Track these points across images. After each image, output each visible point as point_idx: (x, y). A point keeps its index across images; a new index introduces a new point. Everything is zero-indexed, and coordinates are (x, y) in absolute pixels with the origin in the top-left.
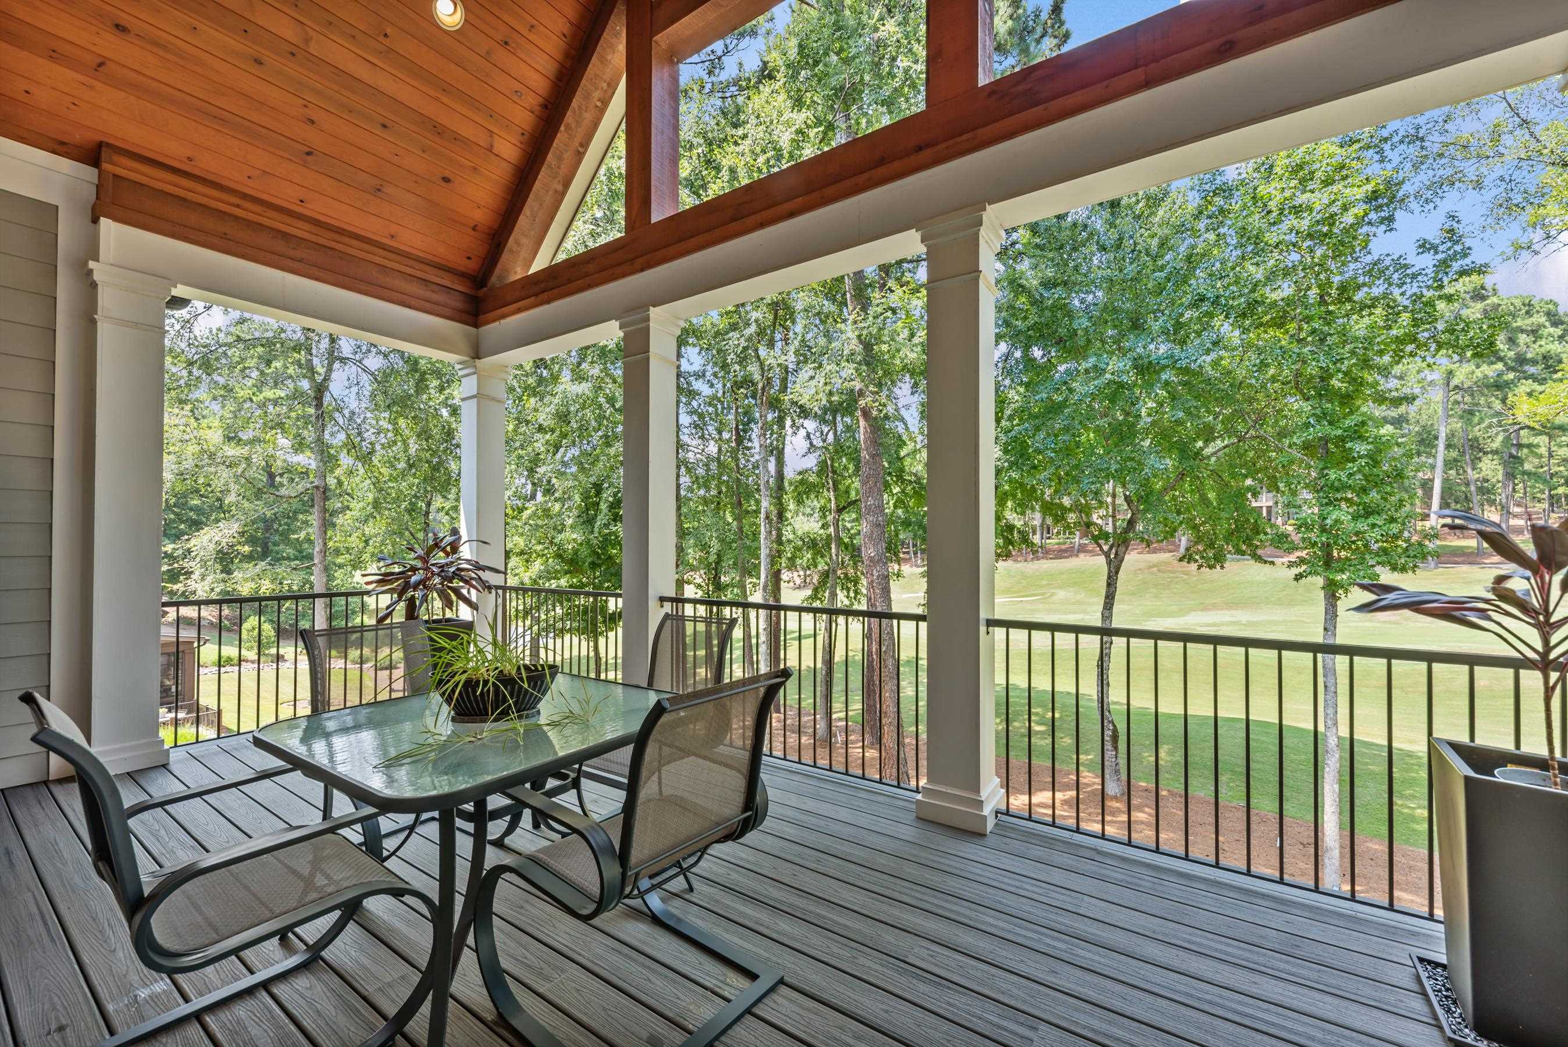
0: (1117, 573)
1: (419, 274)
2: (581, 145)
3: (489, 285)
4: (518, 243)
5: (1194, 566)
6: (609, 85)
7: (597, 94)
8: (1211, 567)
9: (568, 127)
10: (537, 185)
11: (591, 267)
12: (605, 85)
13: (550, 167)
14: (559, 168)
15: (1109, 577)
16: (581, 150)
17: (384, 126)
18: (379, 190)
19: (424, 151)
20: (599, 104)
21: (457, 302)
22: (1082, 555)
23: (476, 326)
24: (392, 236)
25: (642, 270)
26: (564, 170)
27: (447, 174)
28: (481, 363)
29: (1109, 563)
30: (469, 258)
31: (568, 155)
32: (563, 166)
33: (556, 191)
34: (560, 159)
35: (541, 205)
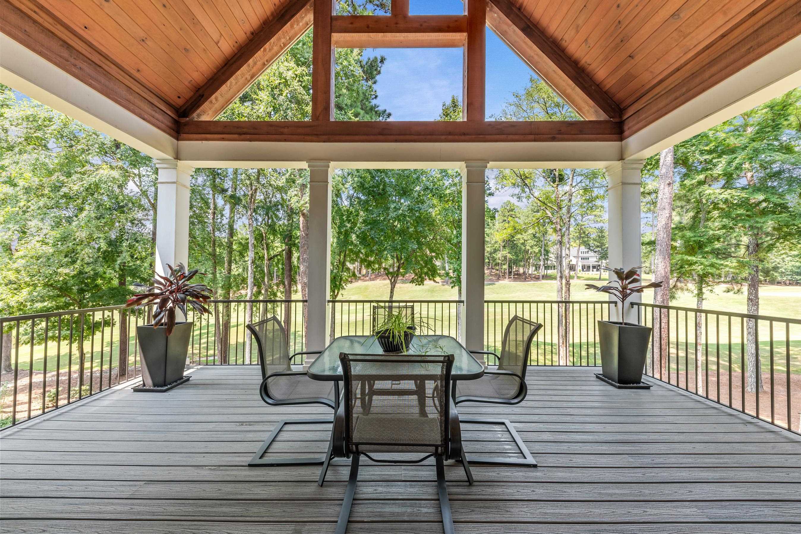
0: (394, 287)
1: (149, 98)
2: (267, 61)
3: (191, 117)
4: (216, 99)
5: (414, 284)
6: (290, 38)
7: (283, 40)
8: (419, 285)
9: (265, 50)
10: (239, 73)
11: (286, 130)
12: (288, 38)
13: (249, 66)
14: (253, 68)
15: (391, 289)
16: (266, 63)
17: (164, 6)
18: (143, 40)
19: (181, 29)
20: (282, 45)
21: (167, 122)
22: (359, 281)
23: (178, 139)
24: (138, 71)
25: (324, 142)
26: (254, 70)
27: (188, 47)
28: (180, 163)
29: (392, 284)
30: (179, 97)
31: (259, 63)
32: (254, 68)
33: (246, 79)
34: (255, 63)
35: (236, 83)
